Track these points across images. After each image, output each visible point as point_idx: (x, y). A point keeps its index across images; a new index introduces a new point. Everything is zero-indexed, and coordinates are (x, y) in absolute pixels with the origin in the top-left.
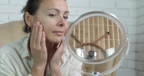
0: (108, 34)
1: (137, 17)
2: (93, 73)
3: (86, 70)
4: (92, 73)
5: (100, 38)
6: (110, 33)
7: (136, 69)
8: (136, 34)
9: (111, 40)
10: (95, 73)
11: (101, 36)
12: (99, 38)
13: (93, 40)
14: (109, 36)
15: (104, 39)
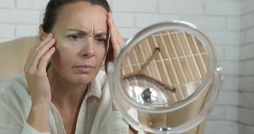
0: (158, 50)
1: (241, 31)
2: (161, 129)
3: (151, 123)
4: (159, 129)
5: (147, 61)
6: (160, 48)
7: (239, 122)
8: (241, 61)
9: (165, 60)
10: (165, 130)
11: (149, 57)
12: (145, 61)
13: (137, 66)
14: (160, 54)
15: (155, 61)
